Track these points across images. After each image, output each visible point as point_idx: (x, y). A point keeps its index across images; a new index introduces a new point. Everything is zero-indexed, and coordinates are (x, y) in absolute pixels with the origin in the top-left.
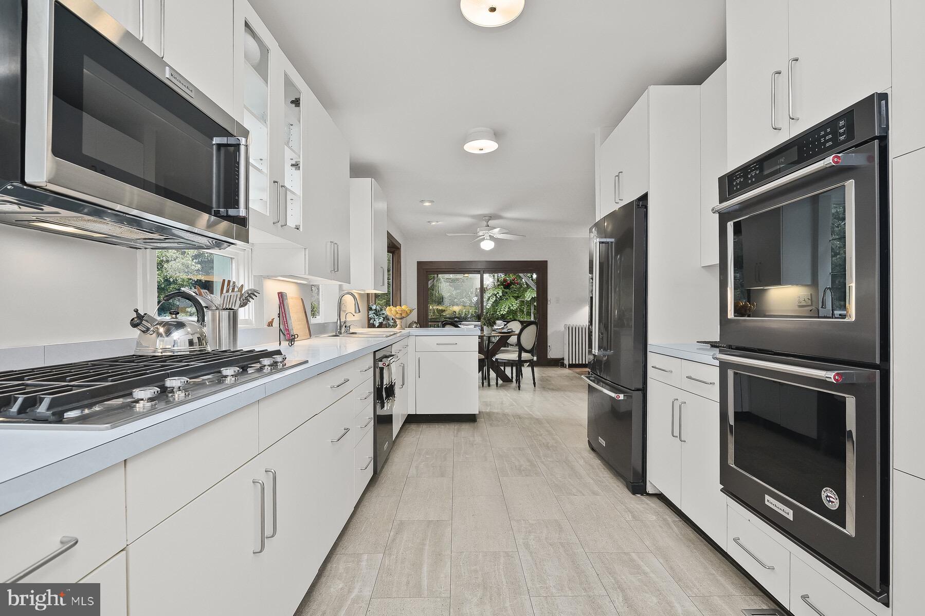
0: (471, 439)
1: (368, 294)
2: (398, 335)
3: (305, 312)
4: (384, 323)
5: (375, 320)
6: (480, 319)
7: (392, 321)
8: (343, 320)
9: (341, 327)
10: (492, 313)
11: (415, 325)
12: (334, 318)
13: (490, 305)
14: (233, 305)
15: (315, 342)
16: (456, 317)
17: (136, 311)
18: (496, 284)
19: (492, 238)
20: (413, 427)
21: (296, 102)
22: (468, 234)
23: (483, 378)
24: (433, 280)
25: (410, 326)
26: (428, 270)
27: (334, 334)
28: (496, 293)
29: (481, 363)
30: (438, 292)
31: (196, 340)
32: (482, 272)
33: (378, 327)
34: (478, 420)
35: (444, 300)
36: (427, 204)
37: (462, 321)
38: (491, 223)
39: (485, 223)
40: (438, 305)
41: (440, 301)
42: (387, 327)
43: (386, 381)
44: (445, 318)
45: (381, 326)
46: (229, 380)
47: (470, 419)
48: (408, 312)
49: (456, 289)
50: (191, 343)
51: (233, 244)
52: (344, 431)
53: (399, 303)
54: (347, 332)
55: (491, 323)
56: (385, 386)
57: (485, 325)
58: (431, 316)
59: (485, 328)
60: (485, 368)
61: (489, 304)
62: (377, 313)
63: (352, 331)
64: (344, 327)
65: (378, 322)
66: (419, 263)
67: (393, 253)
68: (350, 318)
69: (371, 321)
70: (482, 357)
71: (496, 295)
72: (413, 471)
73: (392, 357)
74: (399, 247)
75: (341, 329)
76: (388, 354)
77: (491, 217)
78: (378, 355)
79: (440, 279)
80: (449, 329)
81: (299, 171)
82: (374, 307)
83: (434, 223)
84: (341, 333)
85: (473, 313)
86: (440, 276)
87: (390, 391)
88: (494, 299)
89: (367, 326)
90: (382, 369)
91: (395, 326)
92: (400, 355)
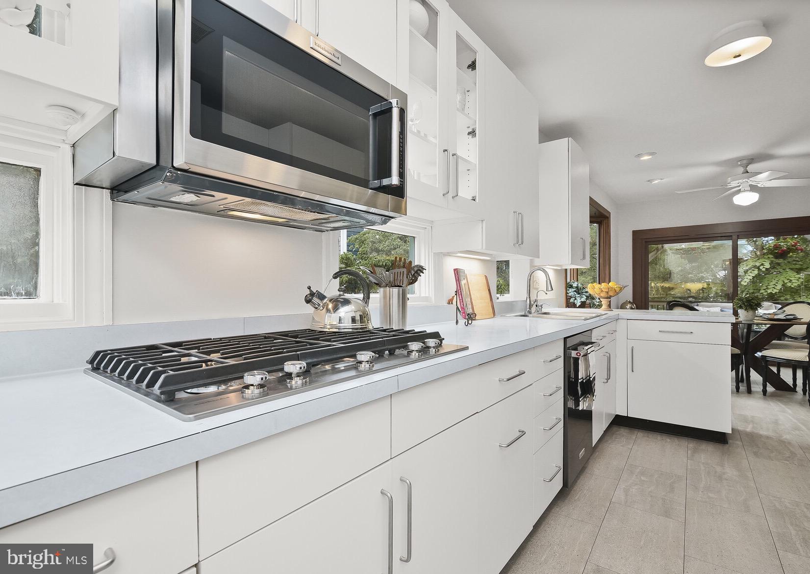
0: (719, 469)
1: (566, 270)
2: (604, 317)
3: (489, 290)
4: (588, 302)
5: (575, 299)
6: (733, 301)
7: (598, 301)
8: (533, 298)
9: (531, 306)
10: (751, 291)
11: (629, 306)
12: (524, 296)
13: (748, 281)
14: (401, 282)
15: (498, 322)
16: (691, 297)
17: (309, 288)
18: (758, 253)
19: (753, 188)
20: (623, 431)
21: (473, 66)
22: (711, 188)
23: (738, 380)
24: (655, 252)
25: (623, 307)
26: (648, 240)
27: (523, 313)
28: (758, 264)
29: (736, 362)
30: (664, 266)
31: (358, 318)
32: (734, 237)
33: (580, 307)
34: (730, 441)
35: (673, 276)
36: (646, 158)
37: (700, 302)
38: (751, 168)
39: (742, 169)
40: (663, 281)
41: (667, 276)
42: (590, 307)
43: (581, 374)
44: (673, 297)
45: (583, 305)
46: (363, 366)
47: (718, 438)
48: (618, 290)
49: (690, 262)
50: (354, 320)
51: (392, 218)
52: (518, 434)
53: (607, 279)
54: (538, 311)
55: (752, 304)
56: (580, 381)
57: (741, 307)
58: (652, 294)
59: (741, 312)
60: (742, 368)
61: (745, 280)
62: (579, 291)
63: (544, 310)
64: (535, 306)
65: (579, 301)
66: (635, 233)
67: (600, 223)
68: (542, 297)
69: (572, 300)
70: (737, 351)
71: (758, 268)
72: (619, 495)
73: (591, 346)
74: (608, 216)
75: (531, 308)
76: (586, 340)
77: (752, 160)
78: (570, 343)
79: (665, 251)
80: (679, 312)
81: (474, 139)
82: (575, 285)
83: (656, 182)
84: (530, 313)
85: (719, 291)
86: (667, 246)
87: (588, 387)
88: (756, 272)
89: (565, 305)
90: (576, 360)
91: (600, 306)
92: (602, 343)
